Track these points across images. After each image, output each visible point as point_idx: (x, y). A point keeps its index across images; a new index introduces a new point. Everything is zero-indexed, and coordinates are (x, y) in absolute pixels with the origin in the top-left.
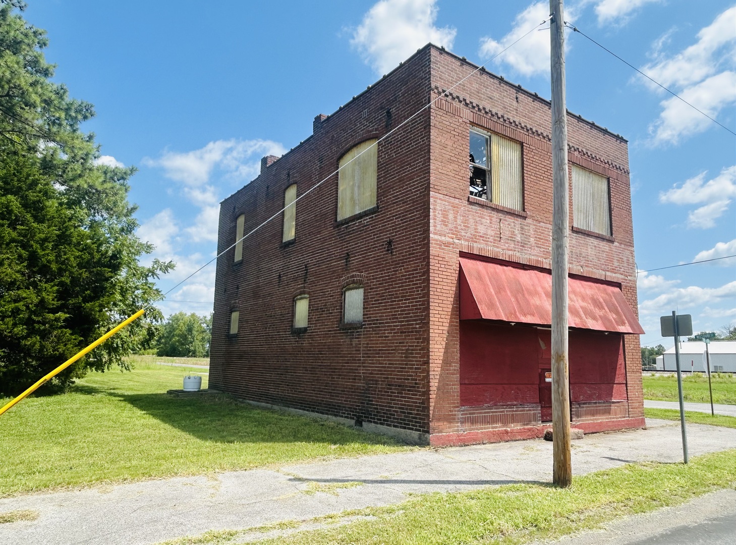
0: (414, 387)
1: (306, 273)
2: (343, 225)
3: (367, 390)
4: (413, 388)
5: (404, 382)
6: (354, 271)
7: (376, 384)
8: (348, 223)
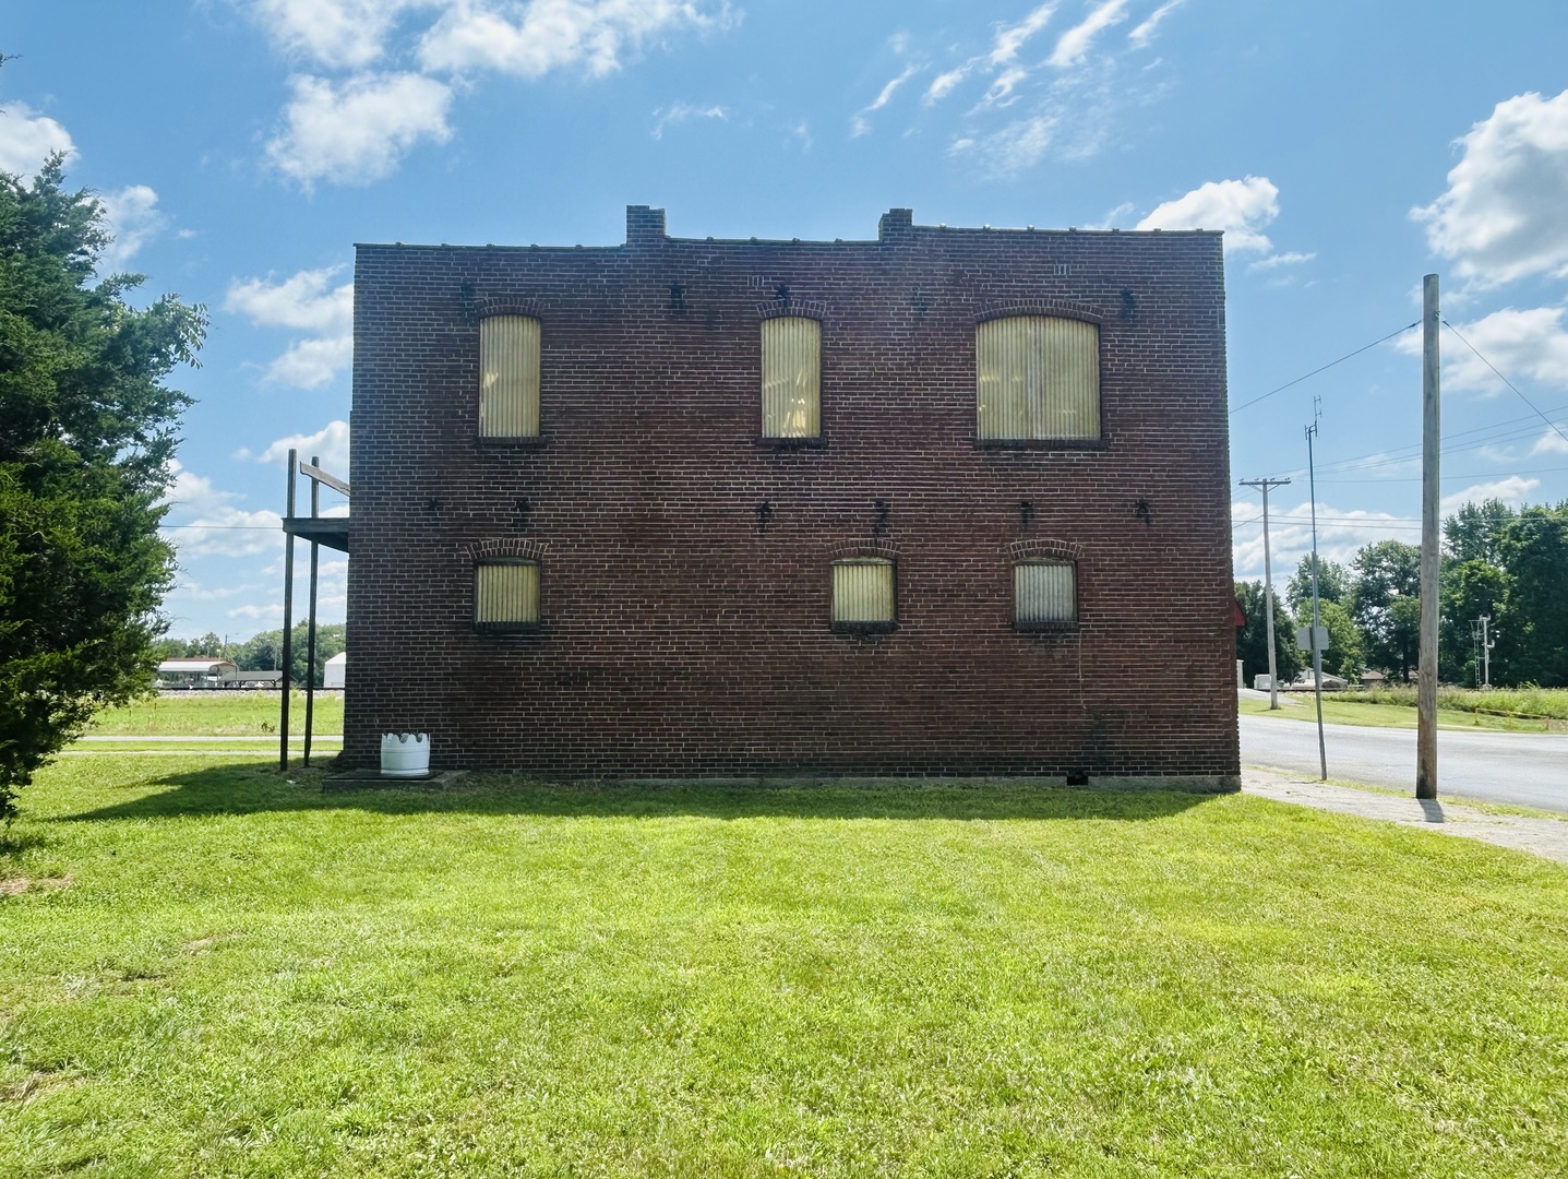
0: (1209, 717)
1: (883, 516)
2: (1007, 448)
3: (1098, 727)
4: (1209, 719)
5: (1187, 712)
6: (1049, 536)
7: (1122, 717)
8: (1022, 449)
